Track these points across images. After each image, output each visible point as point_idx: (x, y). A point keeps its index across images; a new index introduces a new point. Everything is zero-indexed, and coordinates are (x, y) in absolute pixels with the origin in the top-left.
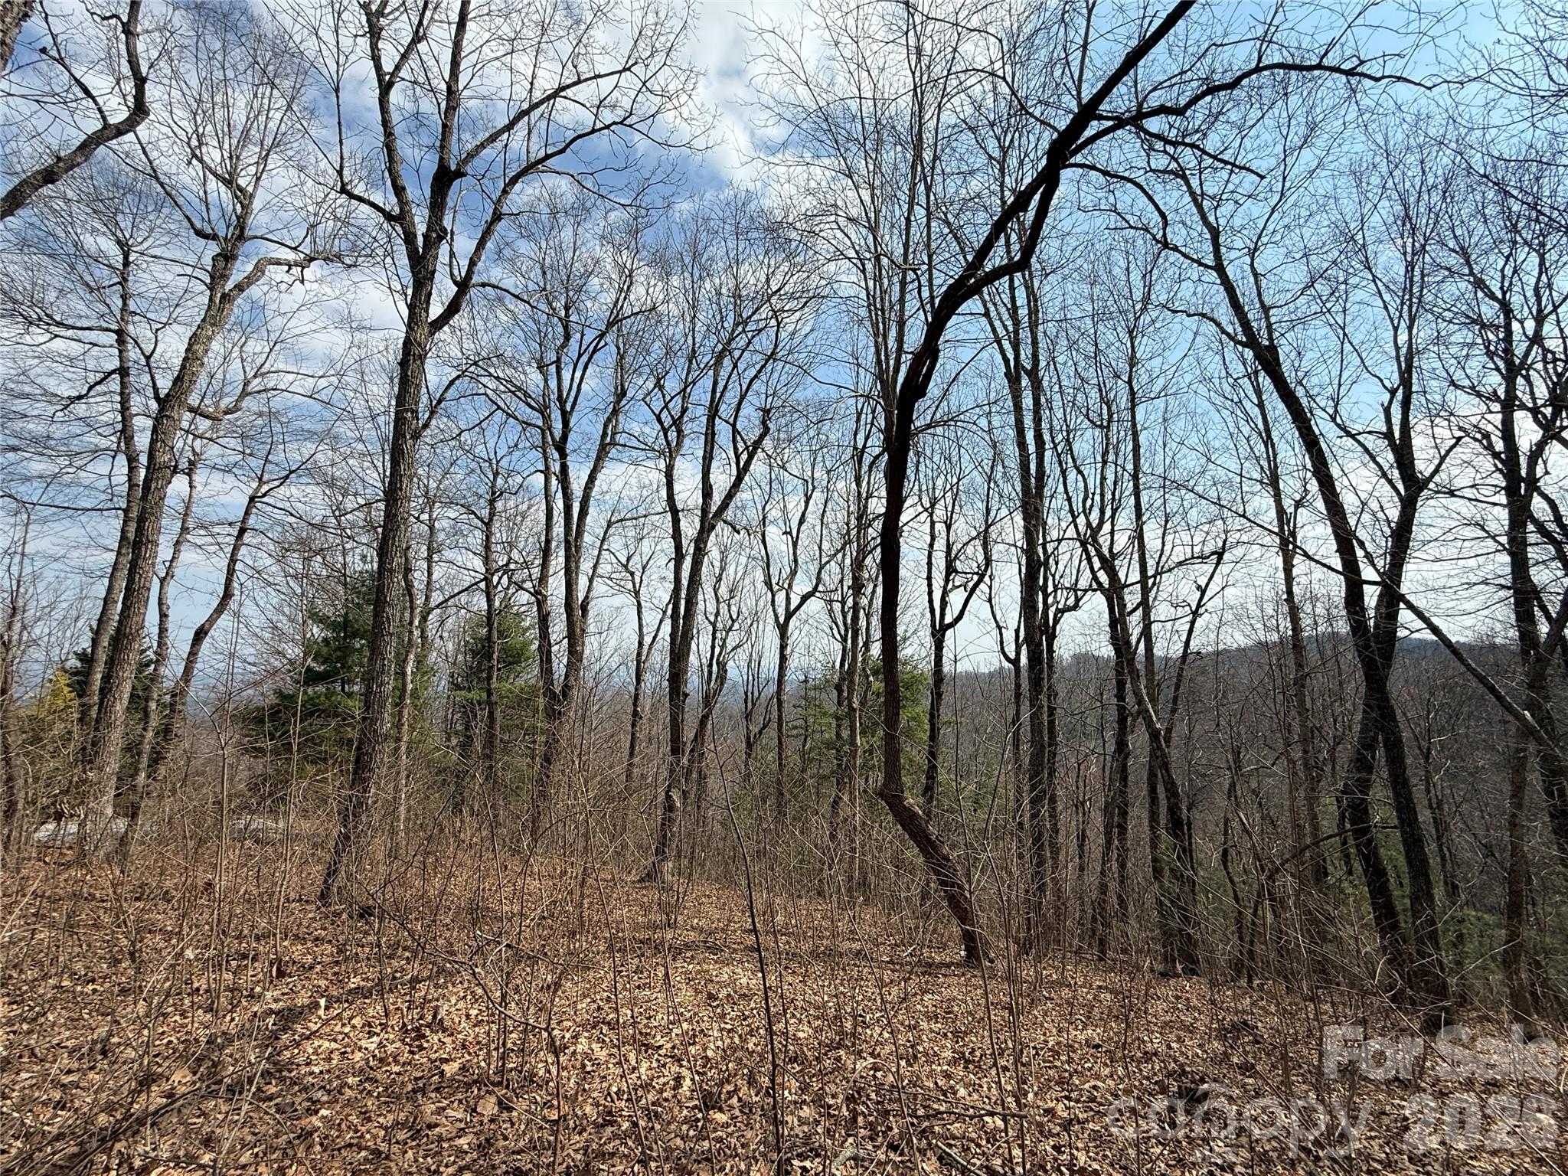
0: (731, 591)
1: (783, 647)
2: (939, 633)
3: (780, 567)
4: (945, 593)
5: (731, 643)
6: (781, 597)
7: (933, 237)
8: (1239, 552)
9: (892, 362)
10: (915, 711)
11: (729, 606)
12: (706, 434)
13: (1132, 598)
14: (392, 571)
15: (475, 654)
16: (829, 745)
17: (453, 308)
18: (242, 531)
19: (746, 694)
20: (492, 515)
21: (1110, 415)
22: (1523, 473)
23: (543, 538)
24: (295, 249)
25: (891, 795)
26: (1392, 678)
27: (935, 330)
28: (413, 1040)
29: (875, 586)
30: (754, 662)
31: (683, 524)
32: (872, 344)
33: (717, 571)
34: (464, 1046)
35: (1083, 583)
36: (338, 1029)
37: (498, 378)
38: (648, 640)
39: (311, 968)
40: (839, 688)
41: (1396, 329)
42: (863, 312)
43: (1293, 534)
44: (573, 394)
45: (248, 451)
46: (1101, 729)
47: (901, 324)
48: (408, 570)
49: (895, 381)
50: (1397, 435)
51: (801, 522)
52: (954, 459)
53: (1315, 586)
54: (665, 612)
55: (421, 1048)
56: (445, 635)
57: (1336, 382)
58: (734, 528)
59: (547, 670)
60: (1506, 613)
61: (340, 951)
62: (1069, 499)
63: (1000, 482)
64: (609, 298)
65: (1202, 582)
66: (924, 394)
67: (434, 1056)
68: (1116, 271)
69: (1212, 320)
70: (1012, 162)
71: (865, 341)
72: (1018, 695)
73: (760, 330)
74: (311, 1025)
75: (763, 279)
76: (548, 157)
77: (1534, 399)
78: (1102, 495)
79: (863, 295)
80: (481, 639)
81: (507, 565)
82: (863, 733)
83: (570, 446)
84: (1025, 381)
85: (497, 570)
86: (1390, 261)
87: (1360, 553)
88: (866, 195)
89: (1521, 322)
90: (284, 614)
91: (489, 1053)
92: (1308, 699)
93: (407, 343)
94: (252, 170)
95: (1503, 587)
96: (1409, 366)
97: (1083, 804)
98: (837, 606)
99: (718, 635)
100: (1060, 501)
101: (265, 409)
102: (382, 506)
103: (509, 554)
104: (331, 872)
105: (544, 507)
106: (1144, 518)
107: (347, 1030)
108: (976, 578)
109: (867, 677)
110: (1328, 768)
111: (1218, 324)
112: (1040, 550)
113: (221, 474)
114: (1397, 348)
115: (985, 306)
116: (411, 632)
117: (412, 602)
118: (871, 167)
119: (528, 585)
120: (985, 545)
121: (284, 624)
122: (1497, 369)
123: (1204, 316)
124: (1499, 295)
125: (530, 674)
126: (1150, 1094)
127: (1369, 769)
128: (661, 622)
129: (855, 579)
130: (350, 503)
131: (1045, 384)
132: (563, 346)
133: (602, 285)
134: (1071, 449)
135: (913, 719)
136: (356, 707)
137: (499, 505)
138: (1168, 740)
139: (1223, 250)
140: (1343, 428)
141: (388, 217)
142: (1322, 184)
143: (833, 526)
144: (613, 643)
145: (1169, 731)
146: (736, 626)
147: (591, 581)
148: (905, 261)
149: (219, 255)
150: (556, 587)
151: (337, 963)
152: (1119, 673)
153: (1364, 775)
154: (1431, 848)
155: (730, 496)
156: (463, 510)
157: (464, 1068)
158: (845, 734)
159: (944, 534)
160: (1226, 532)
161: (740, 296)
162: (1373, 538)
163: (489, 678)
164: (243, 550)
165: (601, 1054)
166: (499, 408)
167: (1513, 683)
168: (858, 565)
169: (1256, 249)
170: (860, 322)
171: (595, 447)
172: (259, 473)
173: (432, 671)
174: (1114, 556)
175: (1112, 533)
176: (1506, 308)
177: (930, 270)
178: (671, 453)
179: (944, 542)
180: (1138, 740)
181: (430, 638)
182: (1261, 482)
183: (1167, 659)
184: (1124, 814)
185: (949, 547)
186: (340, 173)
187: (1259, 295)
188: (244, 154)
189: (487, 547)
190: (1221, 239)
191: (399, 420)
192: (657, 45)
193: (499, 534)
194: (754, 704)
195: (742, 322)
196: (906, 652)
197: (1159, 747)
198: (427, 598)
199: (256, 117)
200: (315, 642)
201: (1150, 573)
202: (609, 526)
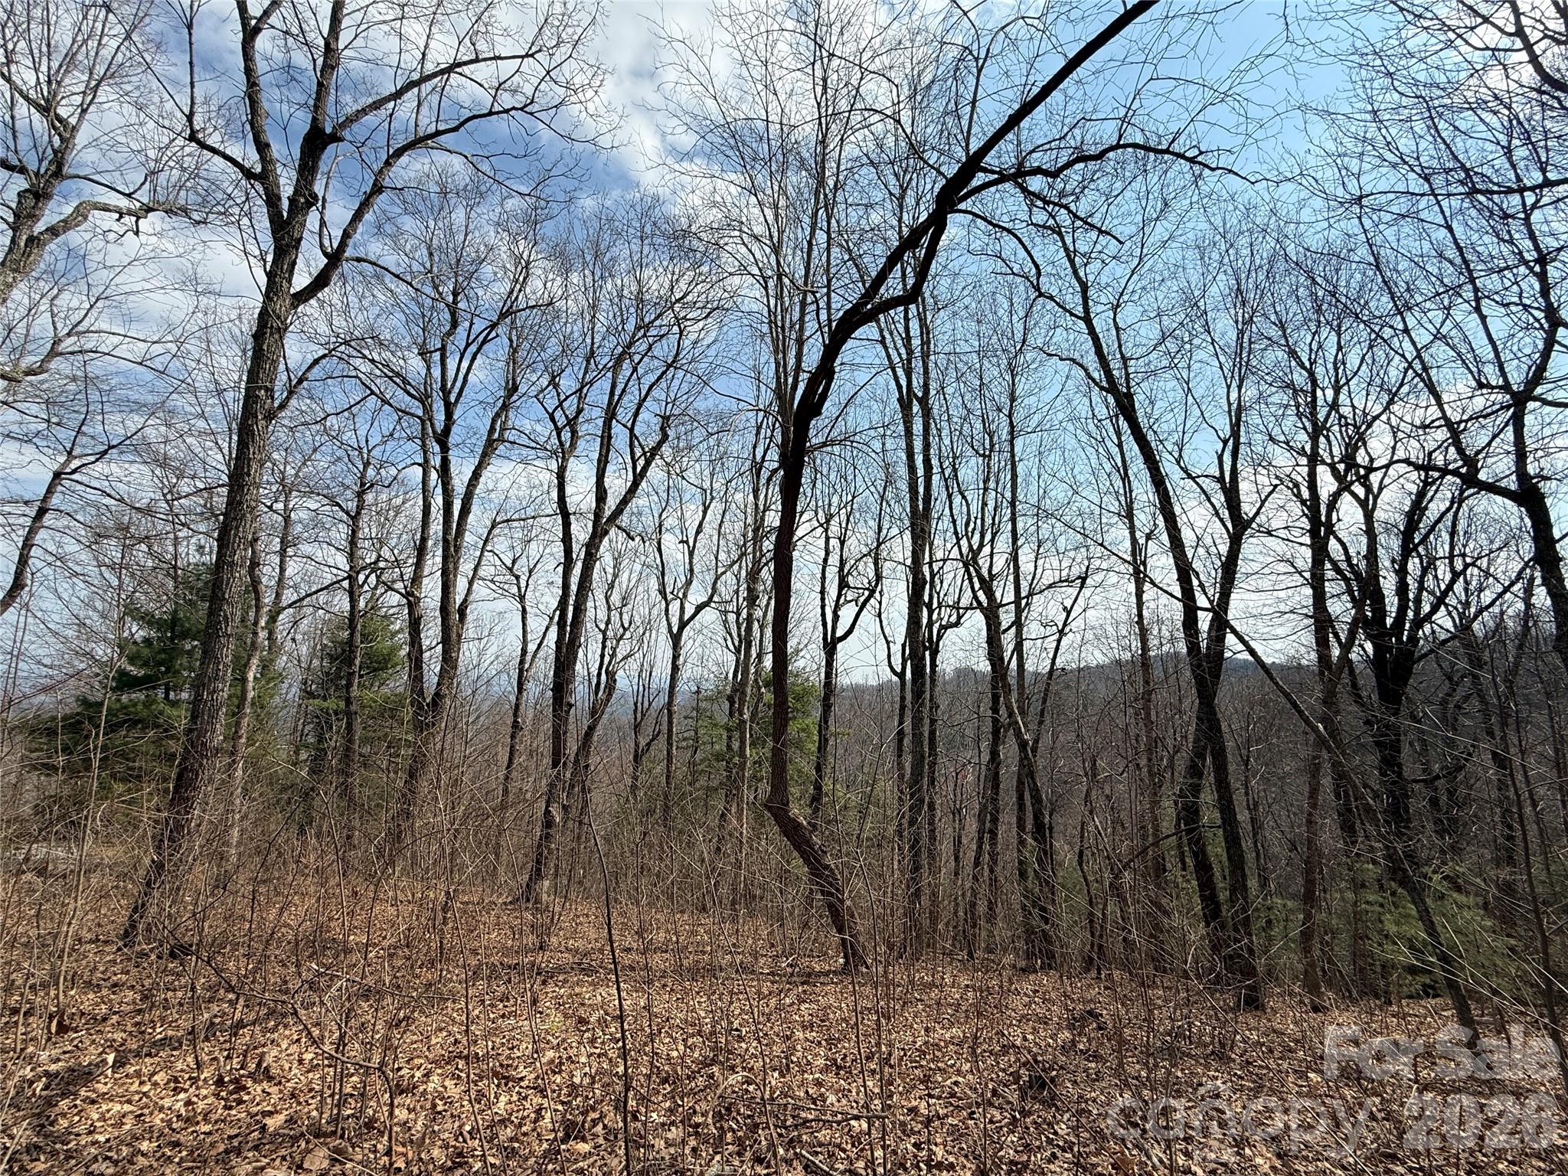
0: (624, 598)
1: (675, 657)
2: (830, 647)
3: (676, 575)
4: (837, 607)
5: (621, 653)
6: (675, 607)
7: (833, 263)
8: (1098, 578)
9: (790, 380)
10: (805, 723)
11: (621, 614)
12: (602, 437)
13: (1006, 617)
14: (232, 564)
15: (333, 658)
16: (719, 757)
17: (321, 281)
18: (42, 512)
19: (636, 704)
20: (360, 508)
21: (992, 445)
22: (1323, 519)
23: (418, 536)
24: (129, 195)
25: (777, 808)
26: (1220, 694)
27: (831, 352)
28: (231, 1093)
29: (770, 598)
30: (646, 672)
31: (575, 528)
32: (772, 360)
33: (610, 577)
34: (293, 1096)
35: (964, 603)
36: (134, 1087)
37: (373, 361)
38: (532, 647)
39: (105, 1019)
40: (730, 699)
41: (1229, 387)
42: (765, 329)
43: (1144, 563)
44: (459, 384)
45: (54, 420)
46: (978, 741)
47: (801, 343)
48: (255, 564)
49: (793, 398)
50: (1227, 480)
51: (698, 531)
52: (850, 478)
53: (1161, 610)
54: (551, 619)
55: (240, 1102)
56: (299, 637)
57: (1180, 429)
58: (628, 535)
59: (417, 676)
60: (1309, 638)
61: (145, 998)
62: (954, 522)
63: (892, 503)
64: (503, 288)
65: (1068, 605)
66: (820, 414)
67: (255, 1110)
68: (1001, 312)
69: (1081, 366)
70: (910, 200)
71: (766, 355)
72: (903, 708)
73: (662, 336)
74: (99, 1086)
75: (667, 285)
76: (438, 133)
77: (1332, 457)
78: (983, 520)
79: (765, 313)
80: (341, 643)
81: (375, 563)
82: (753, 744)
83: (453, 439)
84: (916, 408)
85: (364, 568)
86: (1225, 327)
87: (1195, 582)
88: (769, 213)
89: (1323, 390)
90: (95, 609)
91: (322, 1101)
92: (1153, 713)
93: (264, 315)
94: (78, 99)
95: (1307, 616)
96: (1239, 419)
97: (959, 811)
98: (732, 617)
99: (608, 643)
100: (946, 523)
101: (79, 373)
102: (225, 491)
103: (378, 552)
104: (138, 909)
105: (421, 503)
106: (1019, 543)
107: (145, 1089)
108: (867, 593)
109: (759, 688)
110: (1168, 776)
111: (1086, 370)
112: (926, 569)
113: (17, 444)
114: (1230, 404)
115: (881, 331)
116: (255, 634)
117: (258, 599)
118: (776, 188)
119: (399, 586)
120: (876, 564)
121: (95, 621)
122: (1305, 428)
123: (1073, 361)
124: (1307, 364)
125: (398, 682)
126: (1005, 1085)
127: (1200, 775)
128: (547, 629)
129: (750, 590)
130: (185, 487)
131: (935, 411)
132: (449, 334)
133: (495, 274)
134: (956, 476)
135: (803, 730)
136: (181, 718)
137: (369, 497)
138: (1034, 750)
139: (1091, 303)
140: (1185, 470)
141: (248, 174)
142: (1172, 254)
143: (730, 537)
144: (492, 650)
145: (1036, 741)
146: (628, 635)
147: (471, 583)
148: (806, 284)
149: (26, 191)
150: (431, 590)
151: (139, 1012)
152: (994, 687)
153: (1195, 780)
154: (1247, 844)
155: (624, 502)
156: (326, 501)
157: (291, 1121)
158: (736, 745)
159: (838, 550)
160: (1089, 559)
161: (642, 301)
162: (1206, 569)
163: (349, 685)
164: (42, 535)
165: (454, 1090)
166: (373, 393)
167: (1311, 700)
168: (753, 576)
169: (1118, 306)
170: (762, 336)
171: (482, 443)
172: (68, 446)
173: (280, 677)
174: (992, 577)
175: (992, 555)
176: (1312, 374)
177: (828, 295)
178: (564, 454)
179: (837, 557)
180: (1009, 751)
181: (279, 641)
182: (1119, 515)
183: (1036, 674)
184: (995, 820)
185: (842, 563)
186: (190, 118)
187: (1120, 346)
188: (67, 81)
189: (353, 541)
190: (1091, 292)
191: (250, 398)
192: (564, 35)
193: (368, 528)
194: (643, 715)
195: (643, 327)
196: (798, 664)
197: (1026, 757)
198: (278, 595)
199: (85, 41)
200: (135, 643)
201: (1023, 594)
202: (493, 527)
